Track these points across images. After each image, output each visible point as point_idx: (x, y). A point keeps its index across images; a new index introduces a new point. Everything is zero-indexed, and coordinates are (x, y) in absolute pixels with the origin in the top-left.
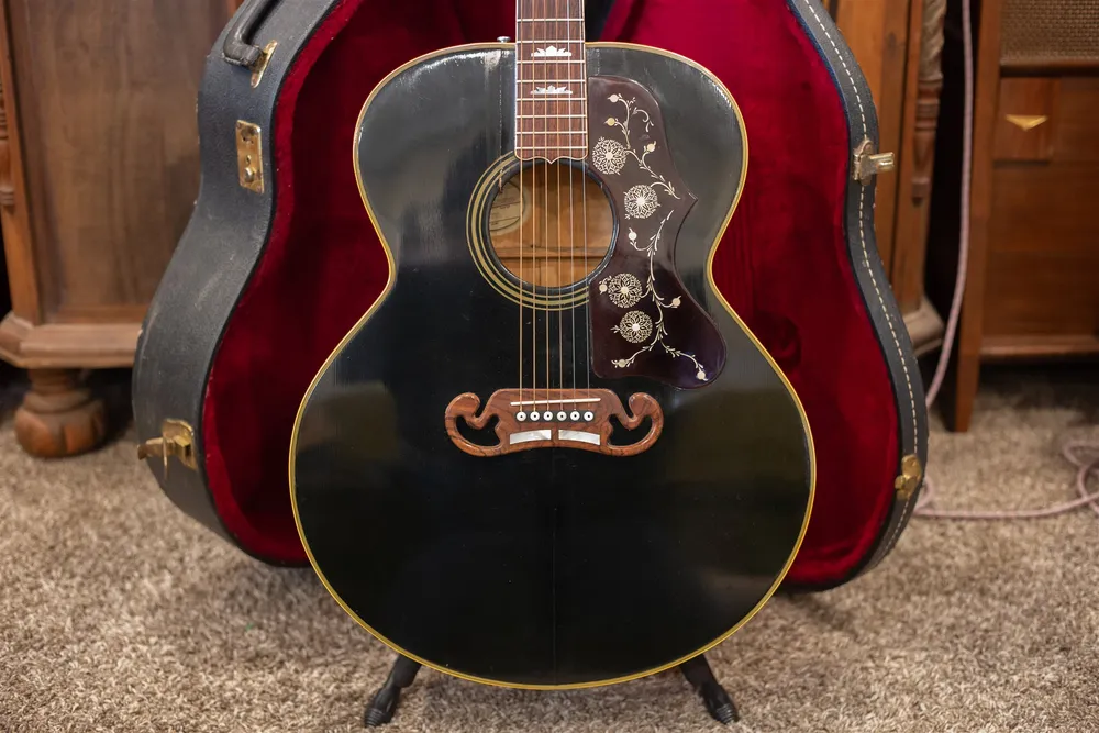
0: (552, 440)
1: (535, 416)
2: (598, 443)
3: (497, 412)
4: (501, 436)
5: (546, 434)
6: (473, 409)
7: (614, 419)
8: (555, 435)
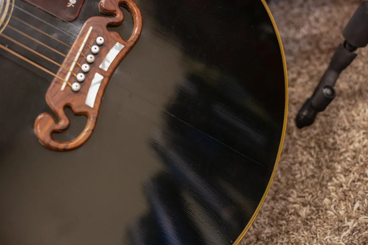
0: (104, 76)
1: (80, 77)
2: (123, 46)
3: (63, 104)
4: (83, 110)
5: (98, 78)
6: (51, 121)
7: (111, 26)
8: (101, 72)
